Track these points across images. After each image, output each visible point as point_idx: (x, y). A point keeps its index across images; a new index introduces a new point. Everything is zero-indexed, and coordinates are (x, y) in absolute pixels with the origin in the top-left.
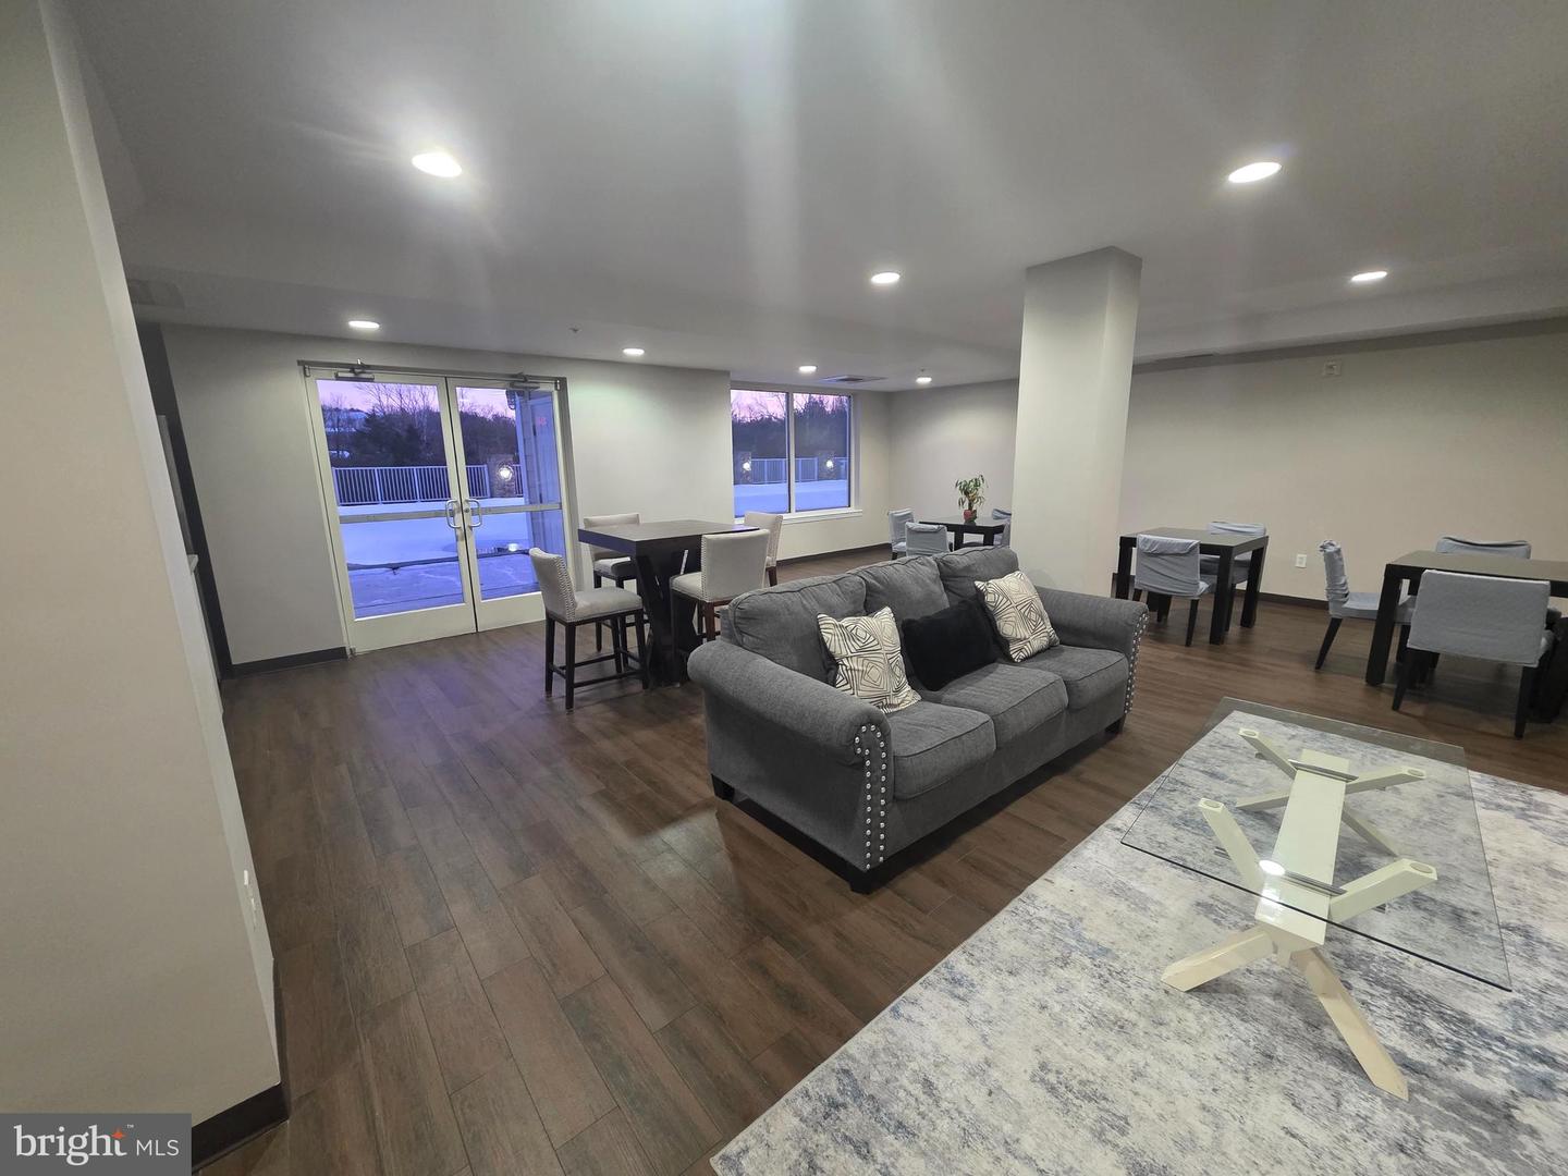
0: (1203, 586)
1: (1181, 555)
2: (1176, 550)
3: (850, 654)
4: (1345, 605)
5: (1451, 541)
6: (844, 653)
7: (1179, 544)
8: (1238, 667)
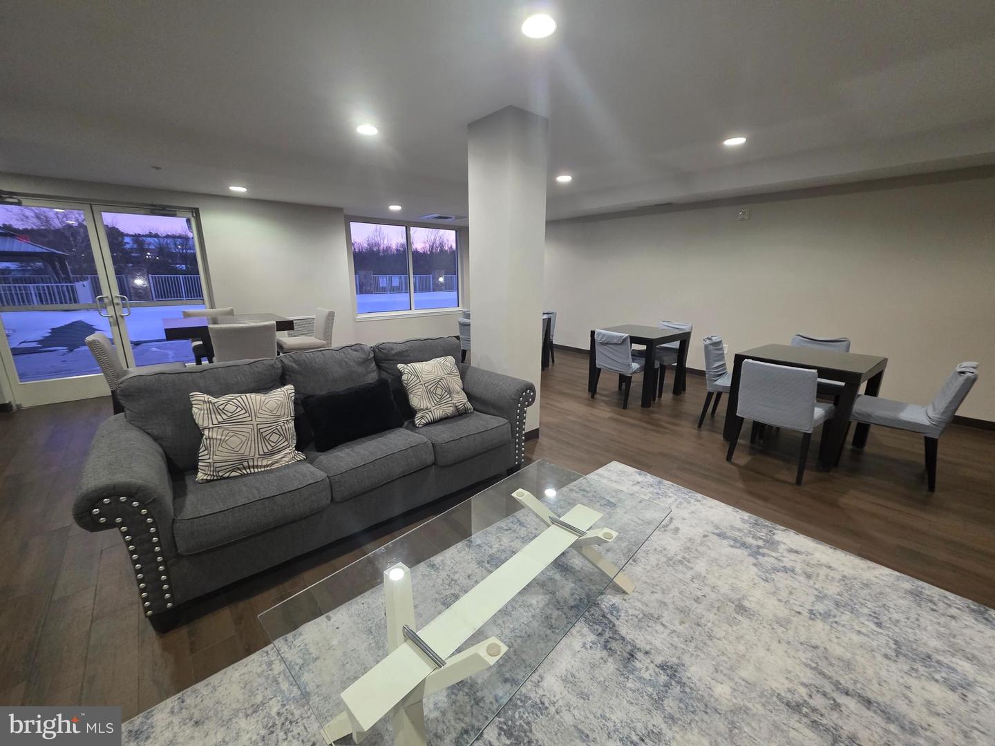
0: (635, 366)
1: (618, 344)
2: (615, 341)
3: (211, 426)
4: (716, 383)
5: (801, 338)
6: (206, 425)
7: (617, 336)
8: (645, 425)
